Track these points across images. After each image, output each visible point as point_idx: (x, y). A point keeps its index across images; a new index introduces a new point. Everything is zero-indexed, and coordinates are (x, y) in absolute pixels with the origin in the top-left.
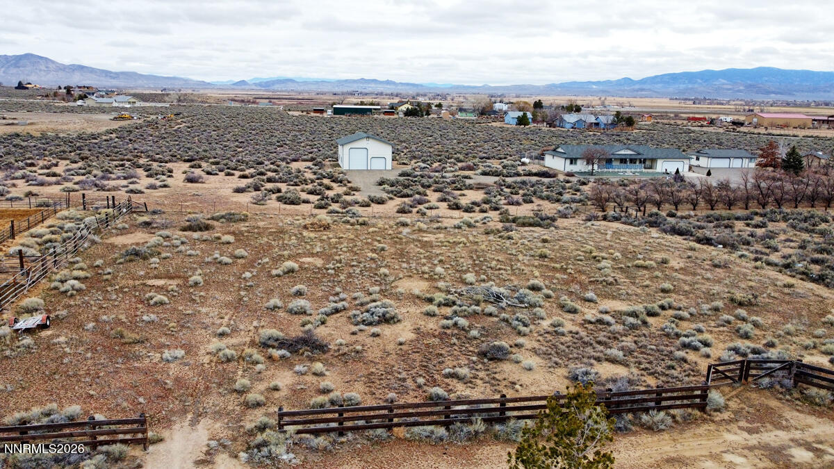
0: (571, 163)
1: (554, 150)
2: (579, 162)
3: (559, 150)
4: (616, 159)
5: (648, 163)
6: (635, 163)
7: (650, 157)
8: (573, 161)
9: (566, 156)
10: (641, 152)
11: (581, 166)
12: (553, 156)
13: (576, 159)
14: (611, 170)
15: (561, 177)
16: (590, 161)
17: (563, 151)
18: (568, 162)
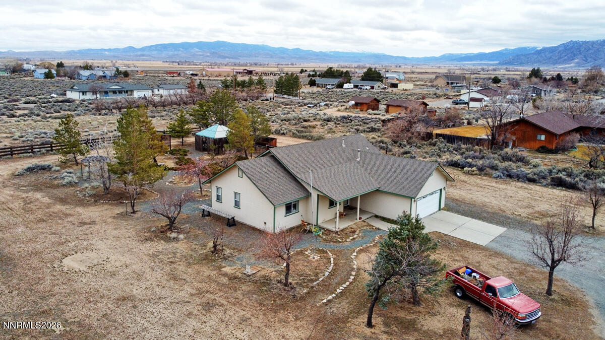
0: (83, 94)
1: (72, 88)
2: (87, 93)
3: (75, 87)
4: (110, 91)
5: (129, 93)
6: (122, 93)
7: (129, 89)
8: (84, 93)
9: (79, 90)
10: (124, 87)
11: (89, 96)
12: (72, 91)
13: (86, 92)
14: (108, 97)
15: (77, 102)
16: (94, 93)
17: (77, 88)
18: (81, 94)
